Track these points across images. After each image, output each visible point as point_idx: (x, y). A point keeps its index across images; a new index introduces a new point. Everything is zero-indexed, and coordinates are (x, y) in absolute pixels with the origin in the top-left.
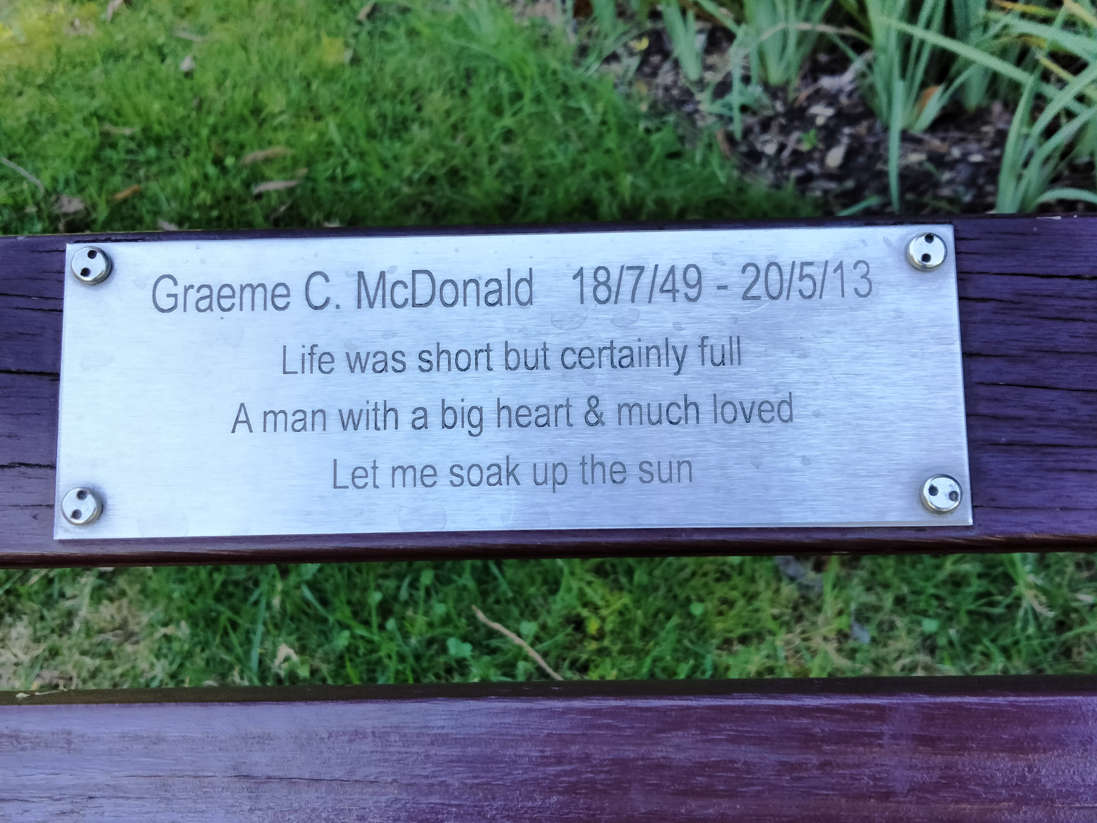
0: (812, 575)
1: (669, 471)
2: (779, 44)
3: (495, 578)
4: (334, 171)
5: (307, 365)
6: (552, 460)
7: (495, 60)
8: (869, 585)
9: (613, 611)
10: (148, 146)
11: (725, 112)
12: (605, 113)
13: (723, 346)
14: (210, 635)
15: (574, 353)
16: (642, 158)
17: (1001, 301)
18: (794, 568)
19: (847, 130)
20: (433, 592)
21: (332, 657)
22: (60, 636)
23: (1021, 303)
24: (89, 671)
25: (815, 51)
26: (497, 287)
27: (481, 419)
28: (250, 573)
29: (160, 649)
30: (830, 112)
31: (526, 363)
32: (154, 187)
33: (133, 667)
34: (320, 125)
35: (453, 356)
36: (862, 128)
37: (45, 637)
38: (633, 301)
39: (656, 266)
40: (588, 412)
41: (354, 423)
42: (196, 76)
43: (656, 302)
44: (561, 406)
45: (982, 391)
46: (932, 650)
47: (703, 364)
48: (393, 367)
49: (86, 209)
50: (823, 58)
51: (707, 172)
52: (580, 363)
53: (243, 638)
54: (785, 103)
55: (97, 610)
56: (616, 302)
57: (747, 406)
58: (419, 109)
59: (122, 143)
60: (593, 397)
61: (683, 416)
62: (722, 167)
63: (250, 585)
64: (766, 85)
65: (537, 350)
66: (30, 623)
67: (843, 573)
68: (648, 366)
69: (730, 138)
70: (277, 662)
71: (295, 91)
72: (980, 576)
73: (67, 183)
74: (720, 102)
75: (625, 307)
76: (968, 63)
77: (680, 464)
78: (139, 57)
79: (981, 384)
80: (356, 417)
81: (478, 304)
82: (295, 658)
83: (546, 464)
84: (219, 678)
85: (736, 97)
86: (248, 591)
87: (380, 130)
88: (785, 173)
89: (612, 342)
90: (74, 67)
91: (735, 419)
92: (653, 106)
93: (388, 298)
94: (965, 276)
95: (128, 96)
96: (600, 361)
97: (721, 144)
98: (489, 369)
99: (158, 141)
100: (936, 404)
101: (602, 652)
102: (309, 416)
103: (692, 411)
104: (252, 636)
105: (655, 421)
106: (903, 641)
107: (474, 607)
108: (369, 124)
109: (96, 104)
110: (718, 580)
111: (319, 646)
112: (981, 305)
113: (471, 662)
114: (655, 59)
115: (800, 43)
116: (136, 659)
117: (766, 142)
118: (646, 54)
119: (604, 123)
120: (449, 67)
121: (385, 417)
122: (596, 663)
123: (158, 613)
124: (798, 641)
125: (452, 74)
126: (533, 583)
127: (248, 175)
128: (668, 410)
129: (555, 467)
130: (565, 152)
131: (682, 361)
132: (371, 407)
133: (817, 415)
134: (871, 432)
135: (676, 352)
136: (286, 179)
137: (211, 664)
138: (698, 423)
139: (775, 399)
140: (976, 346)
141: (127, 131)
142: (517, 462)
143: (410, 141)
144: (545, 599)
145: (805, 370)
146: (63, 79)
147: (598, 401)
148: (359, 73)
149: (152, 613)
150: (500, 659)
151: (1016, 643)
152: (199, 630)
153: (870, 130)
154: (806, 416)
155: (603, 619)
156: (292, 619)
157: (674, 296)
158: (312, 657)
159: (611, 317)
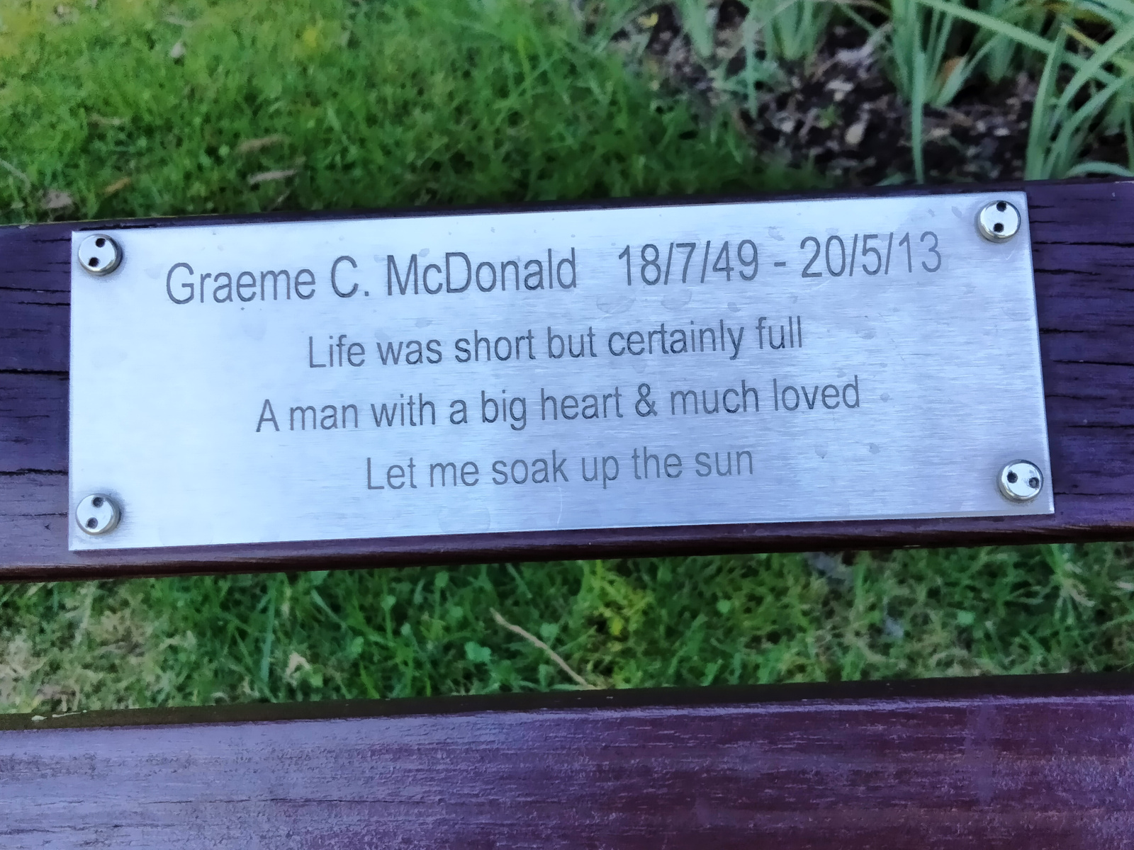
0: (842, 568)
1: (727, 463)
2: (793, 18)
3: (513, 579)
4: (333, 159)
5: (336, 357)
6: (601, 454)
7: (499, 40)
8: (901, 577)
9: (638, 610)
10: (139, 137)
11: (739, 89)
12: (614, 93)
13: (782, 327)
14: (218, 645)
15: (623, 338)
16: (654, 139)
17: (1079, 272)
18: (823, 561)
19: (867, 106)
20: (448, 595)
21: (346, 666)
22: (61, 649)
23: (1099, 274)
24: (92, 685)
25: (831, 25)
26: (538, 269)
27: (524, 412)
28: (256, 580)
29: (165, 661)
30: (848, 87)
31: (570, 350)
32: (145, 180)
33: (138, 681)
34: (318, 111)
35: (492, 345)
36: (882, 103)
37: (45, 651)
38: (684, 281)
39: (709, 243)
40: (639, 402)
41: (388, 419)
42: (188, 62)
43: (709, 282)
44: (610, 395)
45: (1062, 370)
46: (968, 644)
47: (761, 347)
48: (428, 358)
49: (75, 204)
50: (840, 31)
51: (722, 152)
52: (629, 348)
53: (253, 648)
54: (802, 78)
55: (99, 623)
56: (666, 283)
57: (810, 392)
58: (421, 92)
59: (110, 134)
60: (643, 385)
61: (742, 404)
62: (738, 147)
63: (258, 591)
64: (781, 61)
65: (582, 336)
66: (29, 637)
67: (875, 565)
68: (702, 350)
69: (745, 115)
70: (289, 671)
71: (291, 76)
72: (1017, 566)
73: (54, 176)
74: (734, 79)
75: (676, 287)
76: (991, 34)
77: (739, 455)
78: (128, 43)
79: (1060, 361)
80: (390, 413)
81: (518, 288)
82: (307, 667)
83: (595, 458)
84: (228, 689)
85: (750, 74)
86: (256, 599)
87: (380, 115)
88: (804, 151)
89: (663, 325)
90: (59, 56)
91: (797, 405)
92: (665, 84)
93: (420, 282)
94: (1038, 247)
95: (117, 85)
96: (651, 346)
97: (737, 124)
98: (532, 357)
99: (149, 131)
100: (1011, 385)
101: (627, 653)
102: (340, 412)
103: (750, 398)
104: (261, 644)
105: (711, 409)
106: (938, 635)
107: (492, 610)
108: (368, 111)
109: (83, 93)
110: (744, 576)
111: (333, 653)
112: (1058, 278)
113: (490, 667)
114: (666, 36)
115: (816, 14)
116: (141, 671)
117: (782, 120)
118: (656, 30)
119: (613, 102)
120: (451, 48)
121: (421, 411)
122: (621, 664)
123: (163, 623)
124: (829, 638)
125: (455, 55)
126: (553, 584)
127: (243, 165)
128: (724, 398)
129: (605, 461)
130: (574, 135)
131: (739, 344)
132: (406, 401)
133: (885, 399)
134: (943, 416)
135: (731, 335)
136: (283, 169)
137: (220, 676)
138: (757, 410)
139: (840, 383)
140: (1053, 322)
141: (116, 122)
142: (564, 456)
143: (412, 127)
144: (566, 600)
145: (871, 351)
146: (47, 69)
147: (649, 389)
148: (358, 56)
149: (157, 623)
150: (520, 663)
151: (1056, 634)
152: (206, 639)
153: (891, 105)
154: (874, 401)
155: (627, 620)
156: (303, 626)
157: (728, 275)
158: (325, 665)
159: (660, 298)
